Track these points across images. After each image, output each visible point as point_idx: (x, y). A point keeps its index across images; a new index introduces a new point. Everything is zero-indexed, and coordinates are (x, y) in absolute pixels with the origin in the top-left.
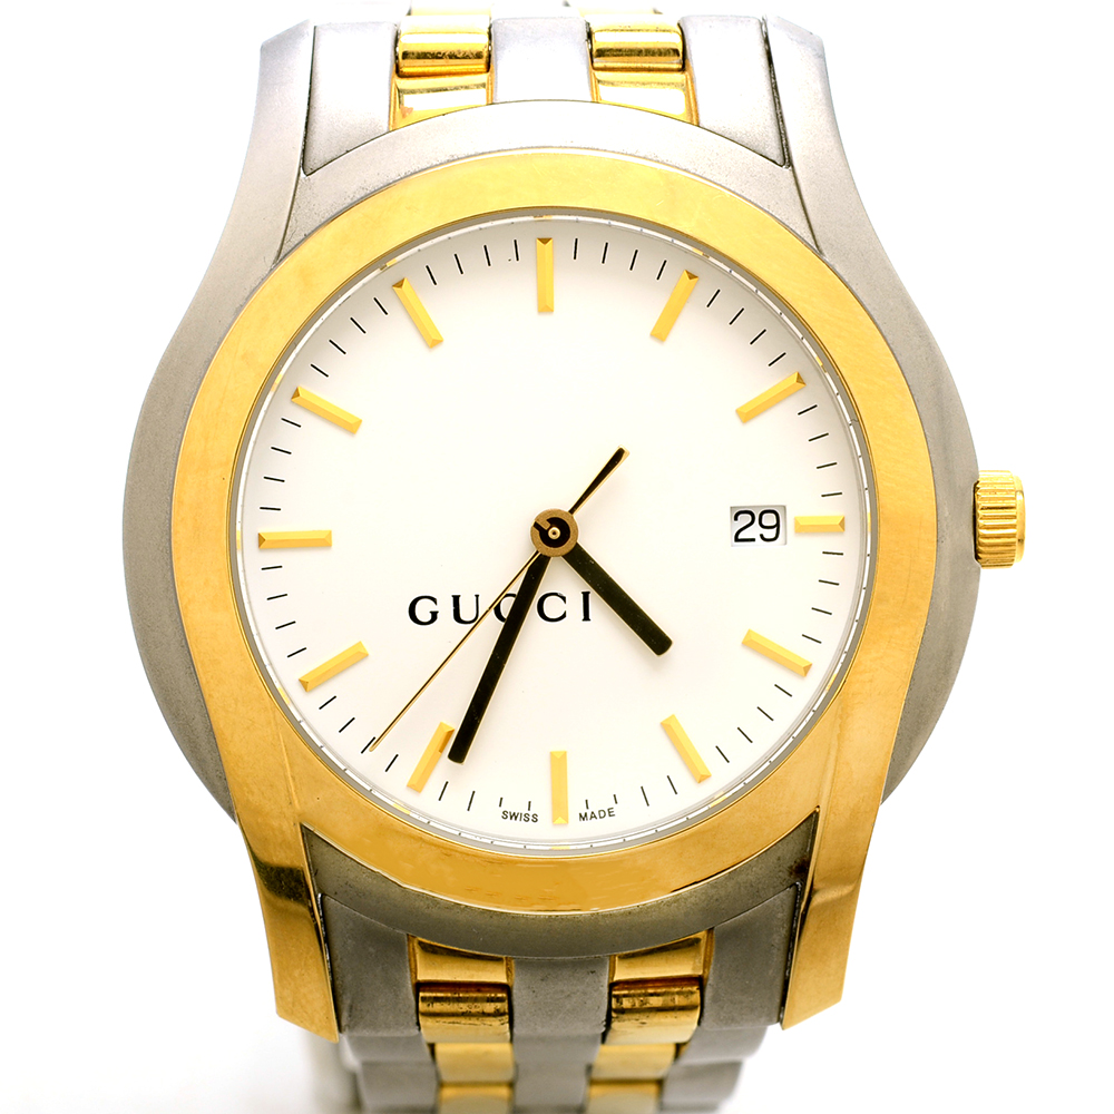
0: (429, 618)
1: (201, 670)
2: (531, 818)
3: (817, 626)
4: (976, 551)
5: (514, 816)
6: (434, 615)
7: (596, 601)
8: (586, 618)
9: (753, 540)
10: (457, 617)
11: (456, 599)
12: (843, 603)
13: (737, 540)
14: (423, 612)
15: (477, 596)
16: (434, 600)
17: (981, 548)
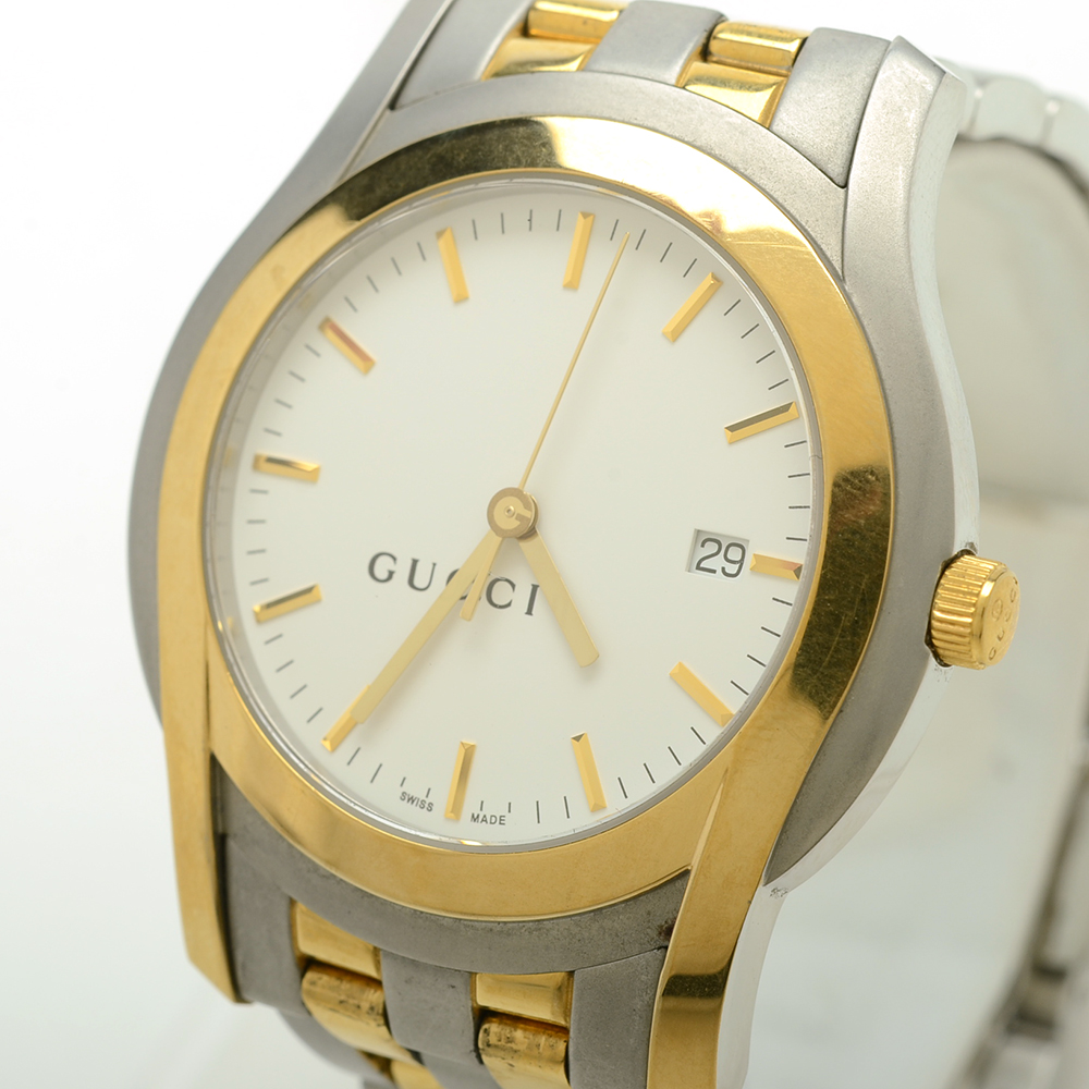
0: (386, 576)
2: (426, 805)
5: (412, 800)
6: (391, 574)
8: (529, 612)
9: (714, 571)
10: (411, 582)
11: (415, 562)
14: (381, 569)
15: (434, 565)
16: (394, 559)
17: (934, 633)
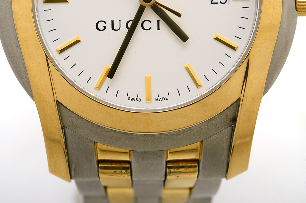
0: (103, 28)
1: (21, 44)
2: (138, 100)
3: (240, 33)
4: (296, 8)
5: (132, 99)
6: (105, 27)
7: (162, 23)
8: (159, 29)
9: (218, 3)
10: (113, 28)
11: (113, 22)
12: (249, 25)
13: (212, 3)
14: (101, 26)
15: (120, 21)
16: (105, 22)
17: (298, 7)
